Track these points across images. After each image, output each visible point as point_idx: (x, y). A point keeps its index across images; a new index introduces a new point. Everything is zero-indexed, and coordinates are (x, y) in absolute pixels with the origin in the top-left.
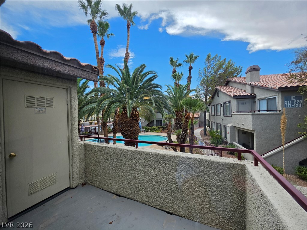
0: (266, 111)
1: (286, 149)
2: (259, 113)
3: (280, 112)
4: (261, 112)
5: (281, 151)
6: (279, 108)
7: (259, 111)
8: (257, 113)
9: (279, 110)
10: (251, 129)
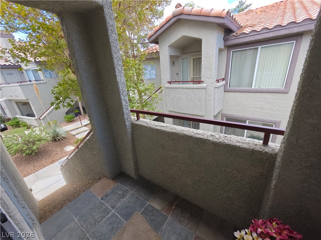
0: (35, 81)
1: (48, 114)
2: (30, 83)
3: (44, 81)
4: (32, 82)
5: (45, 117)
6: (42, 78)
7: (30, 81)
8: (29, 83)
9: (43, 80)
10: (25, 99)
